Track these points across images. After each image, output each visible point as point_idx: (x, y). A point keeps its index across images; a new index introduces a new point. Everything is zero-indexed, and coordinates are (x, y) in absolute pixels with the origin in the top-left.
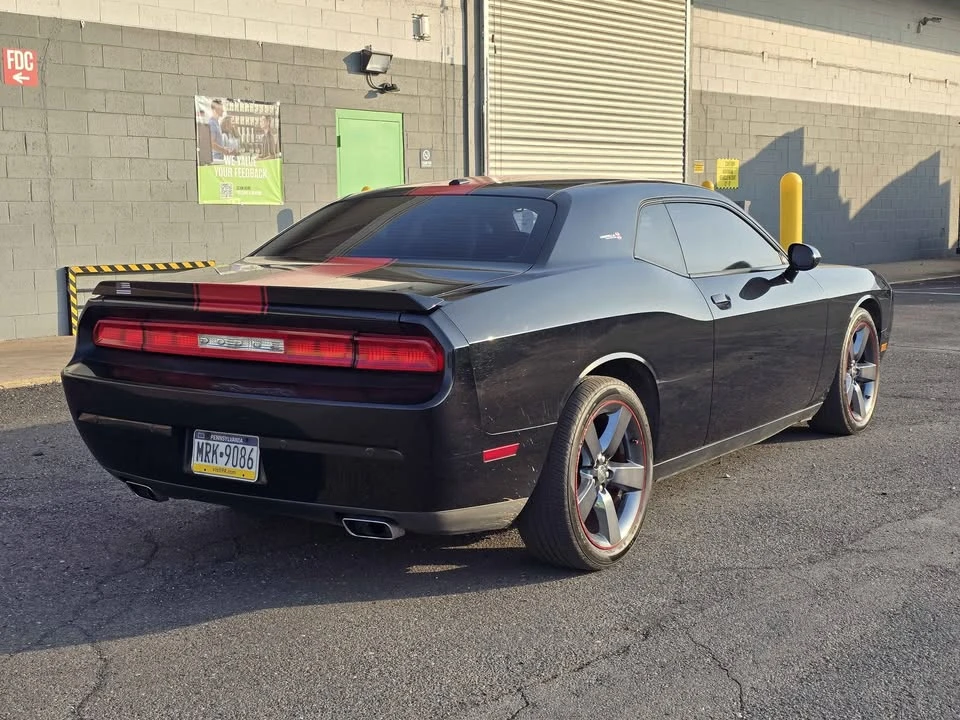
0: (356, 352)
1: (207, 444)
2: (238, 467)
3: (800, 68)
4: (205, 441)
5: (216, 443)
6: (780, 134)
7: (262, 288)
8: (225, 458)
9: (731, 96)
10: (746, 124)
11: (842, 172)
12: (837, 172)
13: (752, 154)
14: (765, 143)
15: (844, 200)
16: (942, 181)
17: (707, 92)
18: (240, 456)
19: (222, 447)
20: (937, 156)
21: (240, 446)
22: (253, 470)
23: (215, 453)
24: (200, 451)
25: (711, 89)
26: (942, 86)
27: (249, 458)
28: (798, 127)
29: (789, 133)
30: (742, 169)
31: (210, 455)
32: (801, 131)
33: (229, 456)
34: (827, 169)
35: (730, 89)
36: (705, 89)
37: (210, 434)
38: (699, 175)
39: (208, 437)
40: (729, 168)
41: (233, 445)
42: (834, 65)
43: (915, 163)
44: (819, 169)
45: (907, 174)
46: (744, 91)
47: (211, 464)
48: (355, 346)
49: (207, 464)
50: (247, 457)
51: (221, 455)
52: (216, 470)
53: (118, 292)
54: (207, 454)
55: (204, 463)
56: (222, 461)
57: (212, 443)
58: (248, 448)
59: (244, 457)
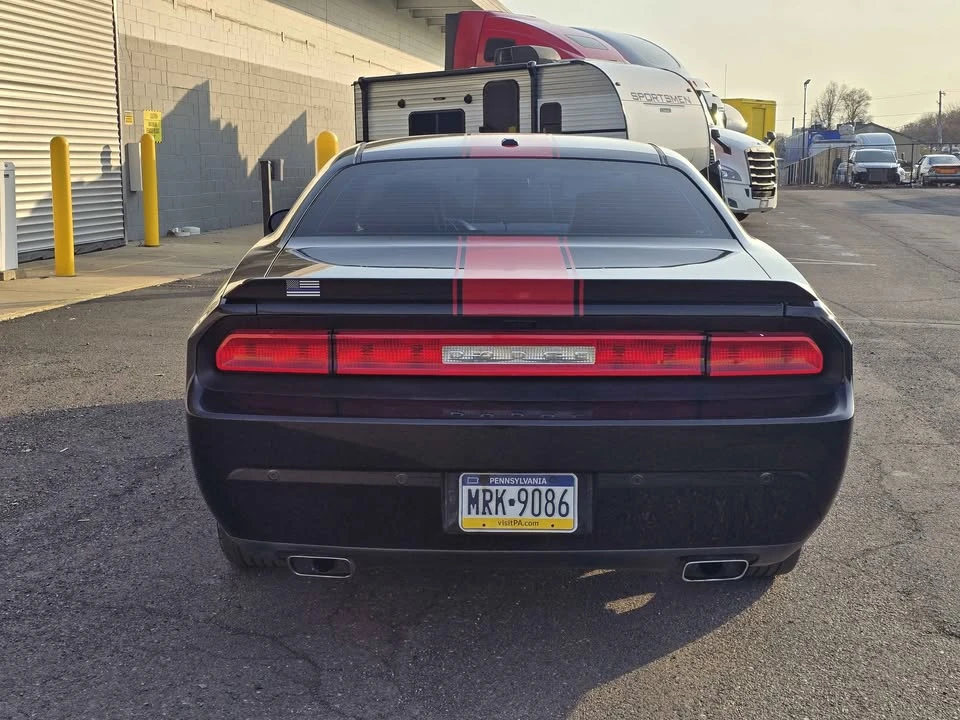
0: (706, 356)
1: (484, 491)
2: (543, 515)
3: (202, 17)
4: (481, 488)
5: (501, 489)
6: (191, 86)
7: (577, 282)
8: (519, 506)
9: (150, 43)
10: (164, 74)
11: (239, 128)
12: (236, 127)
13: (170, 107)
14: (181, 94)
15: (243, 157)
16: (309, 140)
17: (131, 37)
18: (544, 502)
19: (512, 492)
20: (304, 115)
21: (544, 489)
22: (571, 516)
23: (500, 500)
24: (473, 501)
25: (134, 34)
26: (304, 46)
27: (561, 503)
28: (204, 80)
29: (197, 86)
30: (164, 121)
31: (492, 505)
32: (207, 84)
33: (525, 503)
34: (229, 125)
35: (149, 36)
36: (128, 33)
37: (489, 477)
38: (130, 126)
39: (484, 481)
40: (154, 121)
41: (530, 489)
42: (228, 18)
43: (290, 122)
44: (223, 125)
45: (285, 133)
46: (160, 39)
47: (494, 516)
48: (706, 349)
49: (488, 516)
50: (557, 502)
51: (512, 502)
52: (504, 523)
53: (290, 294)
54: (486, 504)
55: (480, 516)
56: (513, 512)
57: (493, 489)
58: (558, 490)
59: (552, 502)
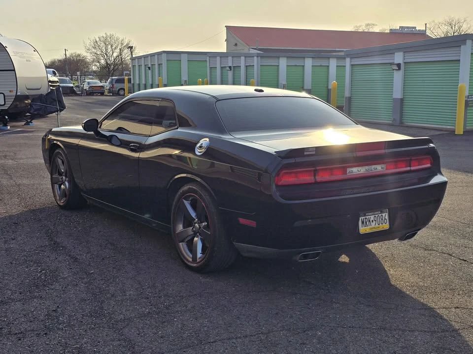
1: (365, 218)
2: (381, 224)
5: (369, 217)
8: (374, 222)
18: (380, 219)
19: (372, 218)
21: (380, 215)
22: (387, 223)
23: (369, 221)
24: (363, 222)
31: (368, 223)
33: (376, 221)
37: (366, 213)
39: (365, 215)
41: (377, 216)
47: (368, 227)
50: (384, 219)
51: (372, 221)
52: (371, 229)
53: (305, 153)
54: (366, 223)
55: (365, 228)
56: (373, 224)
57: (367, 217)
58: (384, 215)
59: (382, 219)
